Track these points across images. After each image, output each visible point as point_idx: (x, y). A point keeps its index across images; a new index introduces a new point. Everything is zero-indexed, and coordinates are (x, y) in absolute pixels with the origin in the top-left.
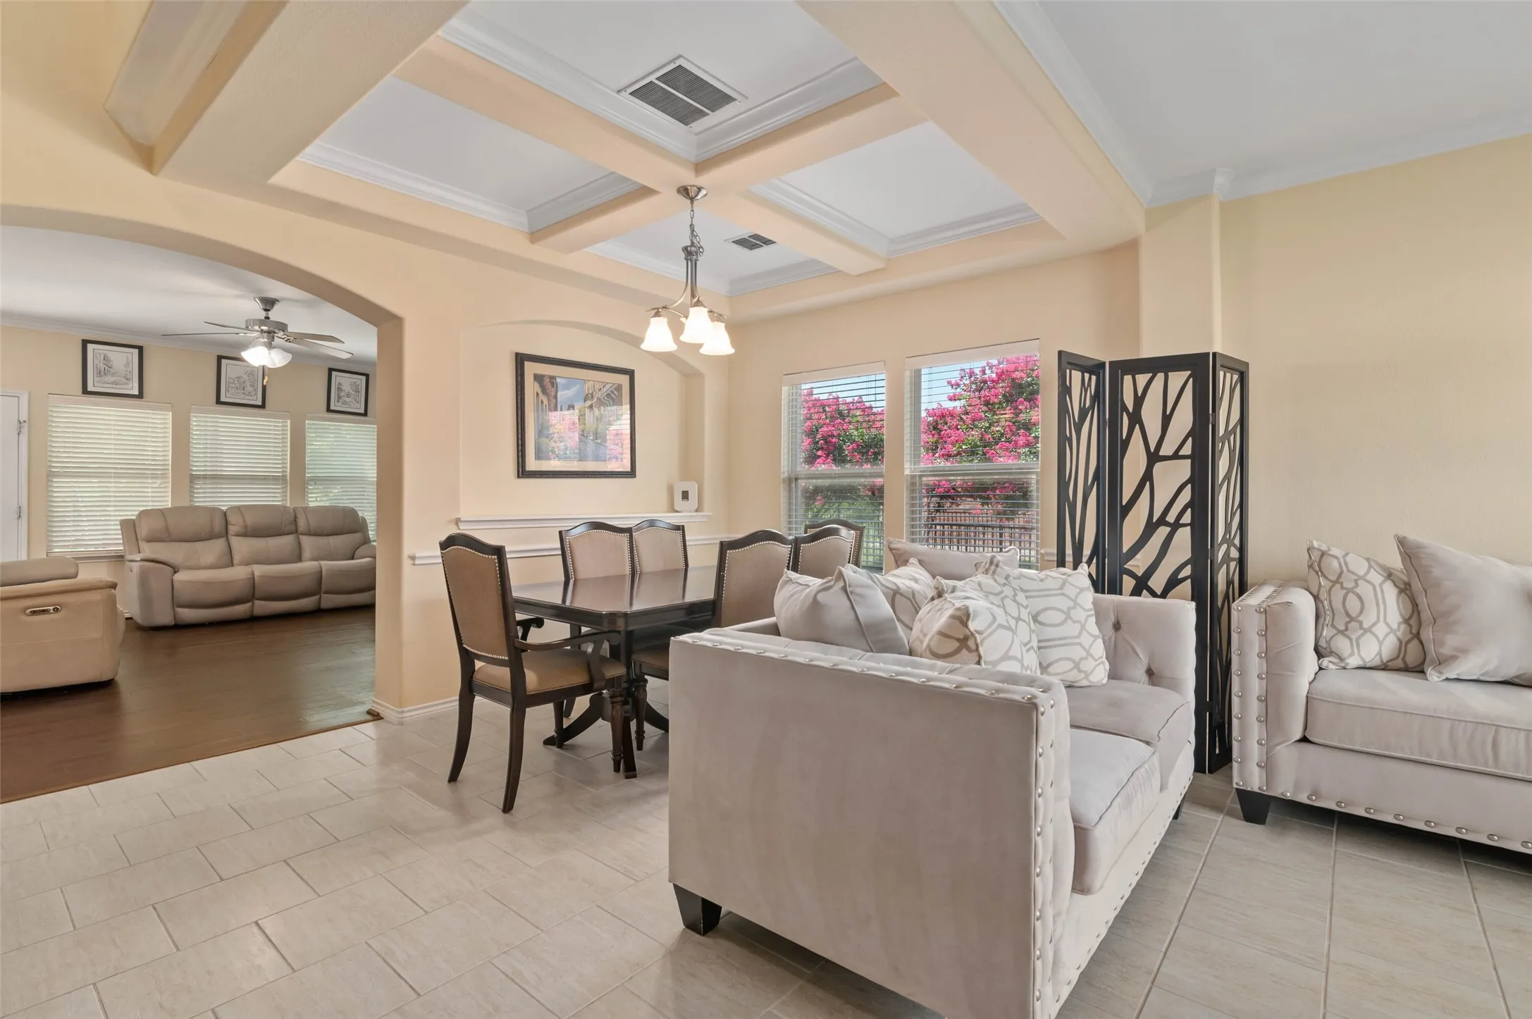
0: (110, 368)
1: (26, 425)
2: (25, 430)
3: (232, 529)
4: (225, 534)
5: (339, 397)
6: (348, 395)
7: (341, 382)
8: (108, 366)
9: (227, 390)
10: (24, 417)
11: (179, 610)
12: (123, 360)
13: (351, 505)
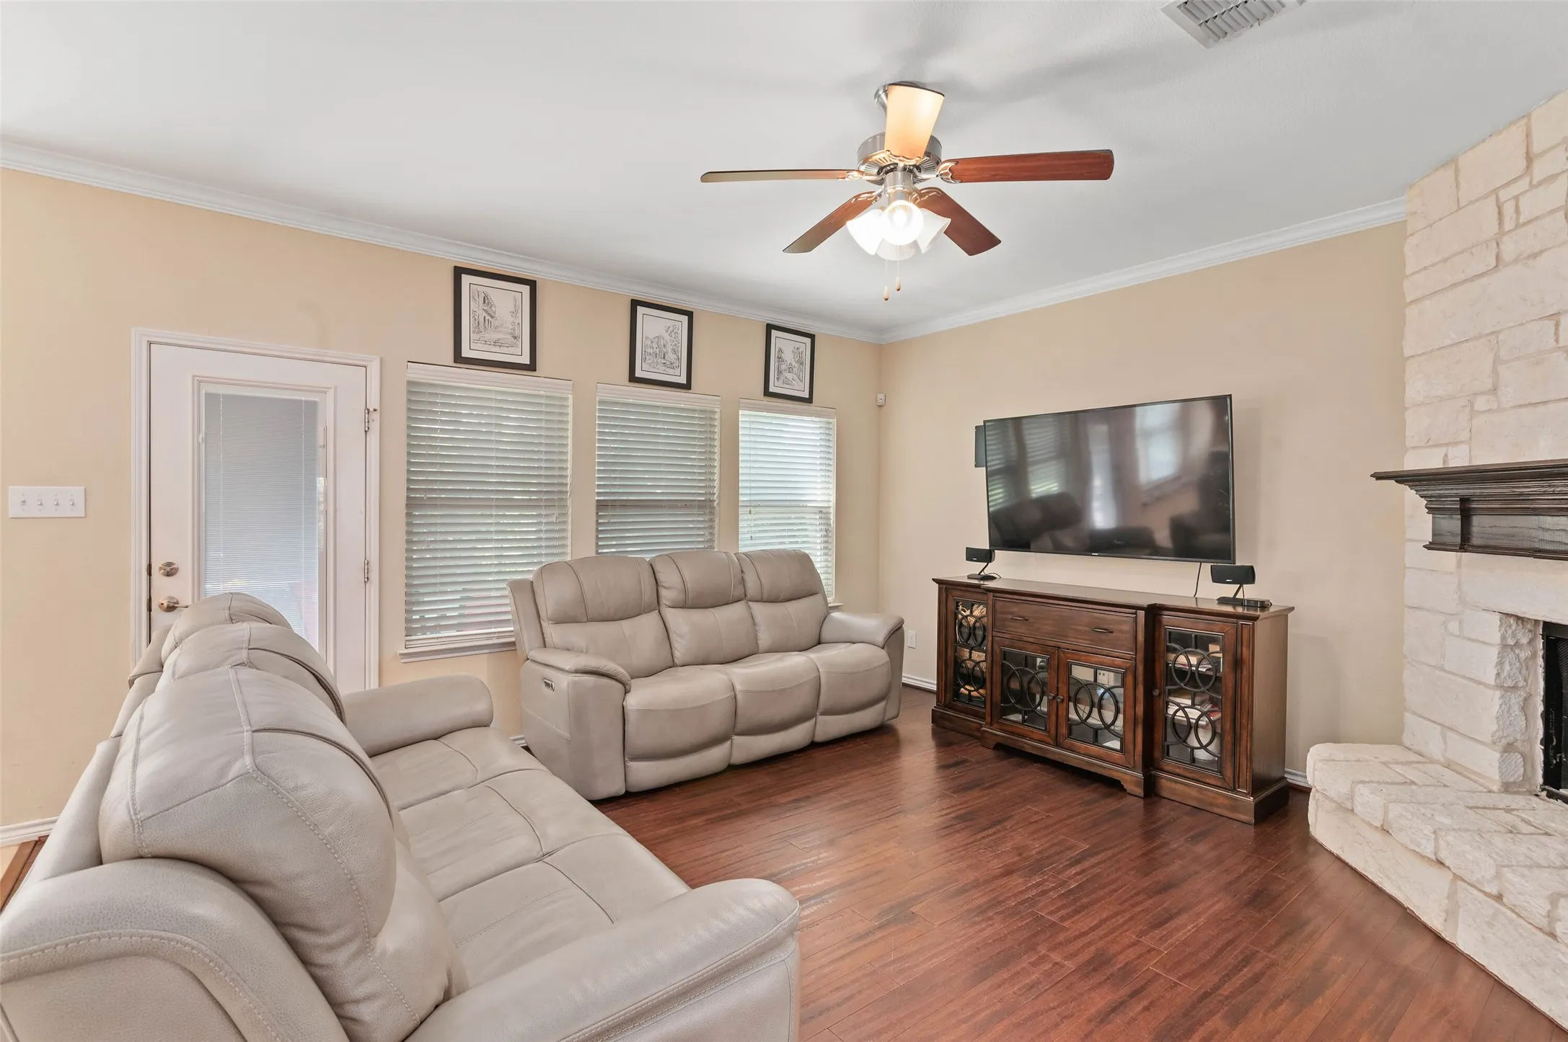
0: (492, 317)
1: (376, 416)
2: (375, 426)
3: (667, 595)
4: (656, 605)
5: (780, 372)
6: (790, 369)
7: (783, 349)
8: (489, 314)
9: (643, 360)
10: (374, 403)
11: (634, 766)
12: (510, 301)
13: (806, 552)
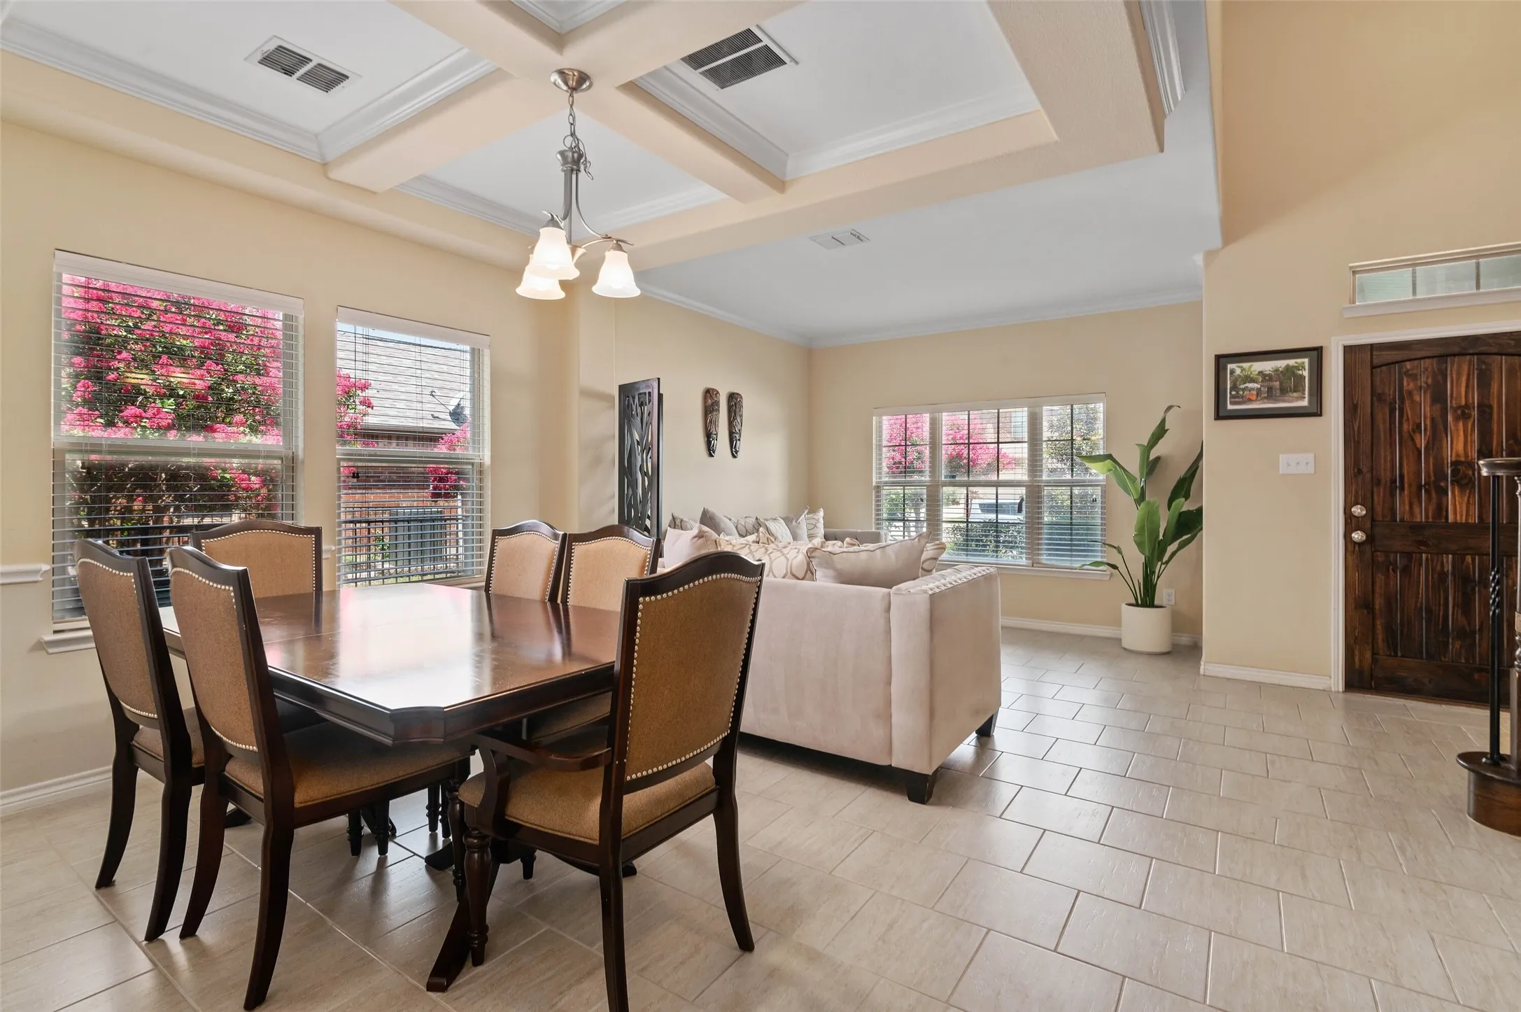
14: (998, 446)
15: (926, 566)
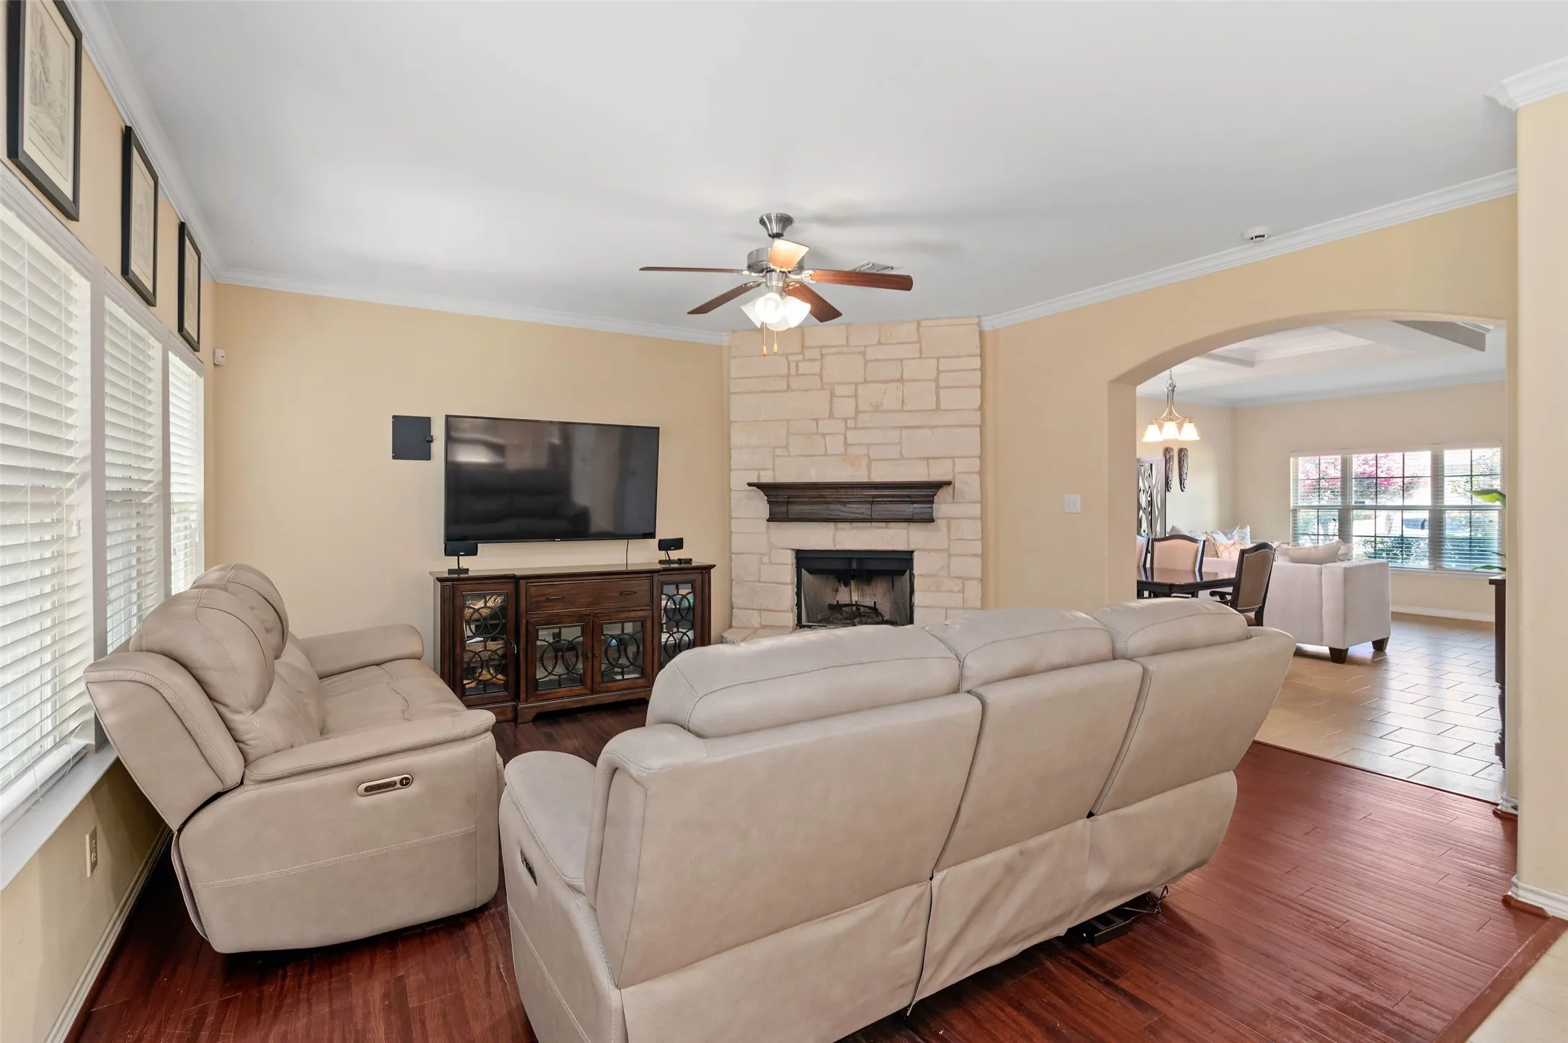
14: (1403, 480)
15: (1341, 558)
